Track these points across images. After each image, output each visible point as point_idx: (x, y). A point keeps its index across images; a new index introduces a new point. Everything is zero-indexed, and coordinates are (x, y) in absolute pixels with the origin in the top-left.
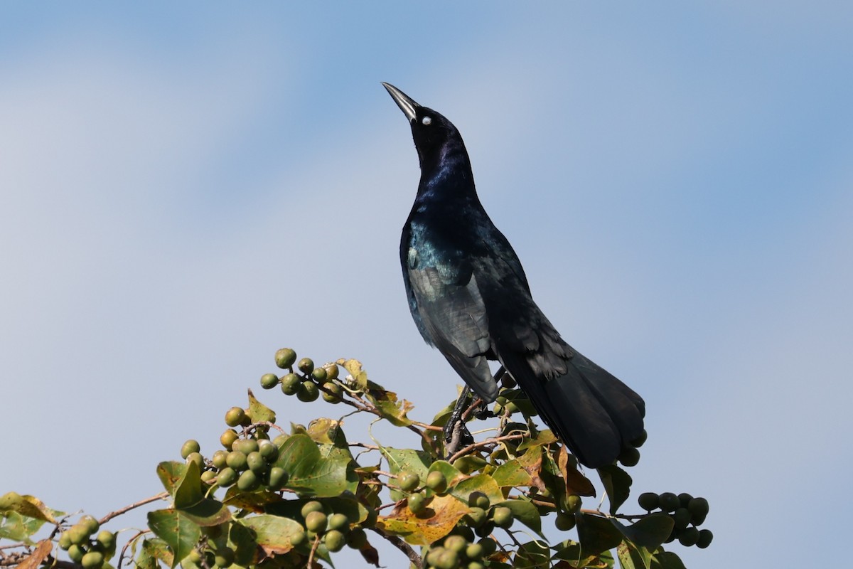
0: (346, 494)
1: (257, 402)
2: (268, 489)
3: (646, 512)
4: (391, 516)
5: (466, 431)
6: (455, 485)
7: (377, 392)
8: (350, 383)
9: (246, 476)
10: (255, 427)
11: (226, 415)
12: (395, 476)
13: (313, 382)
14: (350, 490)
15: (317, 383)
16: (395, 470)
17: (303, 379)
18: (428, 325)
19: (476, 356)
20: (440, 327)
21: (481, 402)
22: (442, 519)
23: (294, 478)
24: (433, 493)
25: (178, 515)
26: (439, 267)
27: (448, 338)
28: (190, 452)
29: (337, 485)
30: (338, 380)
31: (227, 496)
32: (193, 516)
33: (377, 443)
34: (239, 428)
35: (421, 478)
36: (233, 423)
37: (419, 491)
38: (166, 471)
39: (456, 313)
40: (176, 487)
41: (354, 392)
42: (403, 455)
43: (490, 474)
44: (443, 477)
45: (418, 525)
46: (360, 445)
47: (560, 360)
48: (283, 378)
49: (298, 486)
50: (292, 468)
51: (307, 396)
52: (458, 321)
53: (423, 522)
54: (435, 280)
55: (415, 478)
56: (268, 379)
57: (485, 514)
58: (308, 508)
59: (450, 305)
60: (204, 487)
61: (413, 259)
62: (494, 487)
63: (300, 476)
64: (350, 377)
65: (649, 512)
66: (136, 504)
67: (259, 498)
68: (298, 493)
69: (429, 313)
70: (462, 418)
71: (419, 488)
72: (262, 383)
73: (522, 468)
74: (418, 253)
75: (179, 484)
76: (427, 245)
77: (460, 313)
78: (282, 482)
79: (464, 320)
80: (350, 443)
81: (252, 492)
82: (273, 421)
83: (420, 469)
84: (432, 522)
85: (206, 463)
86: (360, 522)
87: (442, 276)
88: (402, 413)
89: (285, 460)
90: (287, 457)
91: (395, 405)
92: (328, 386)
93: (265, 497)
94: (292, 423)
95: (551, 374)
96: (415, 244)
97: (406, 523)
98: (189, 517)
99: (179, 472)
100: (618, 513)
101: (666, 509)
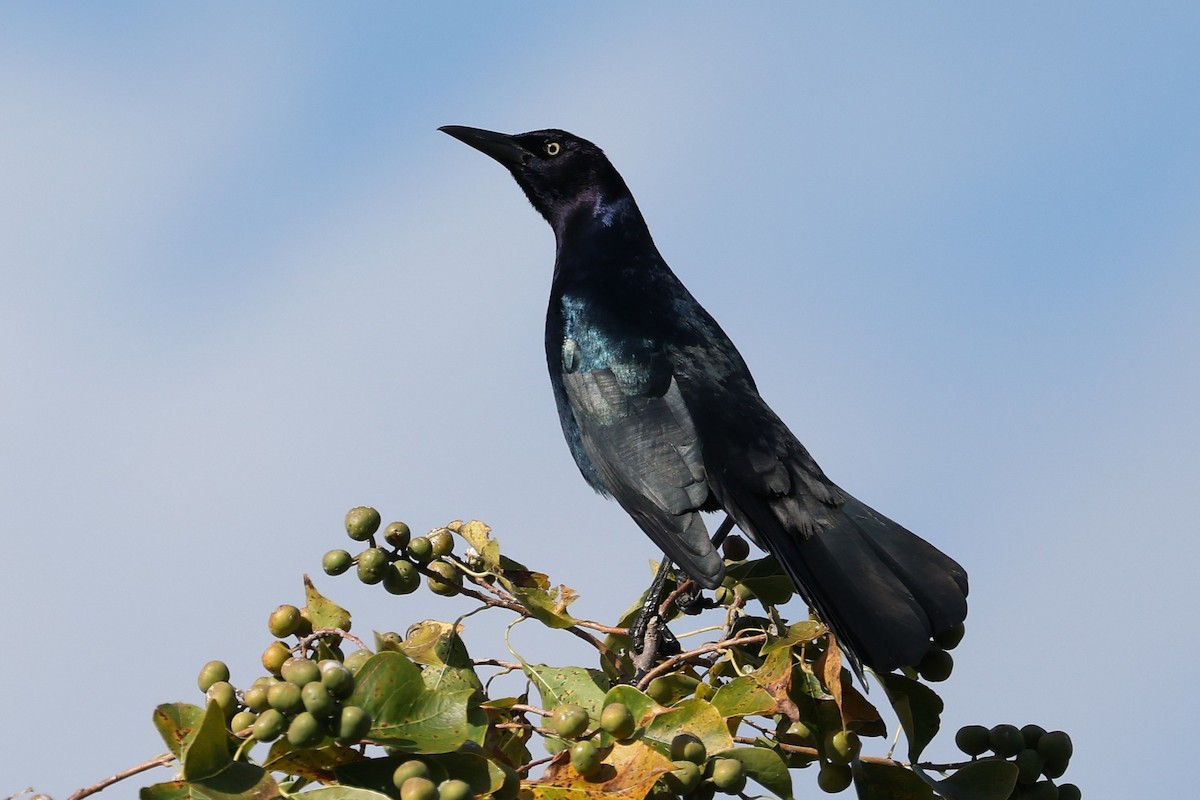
0: (470, 747)
1: (321, 597)
2: (339, 742)
3: (969, 758)
4: (544, 780)
5: (668, 632)
6: (648, 725)
7: (517, 574)
8: (473, 561)
9: (302, 722)
10: (317, 638)
11: (270, 620)
12: (548, 713)
13: (410, 561)
14: (473, 739)
15: (417, 562)
16: (550, 703)
17: (393, 557)
18: (598, 464)
19: (684, 512)
20: (622, 466)
21: (690, 585)
22: (628, 781)
23: (381, 723)
24: (613, 740)
25: (191, 790)
26: (615, 368)
27: (635, 485)
28: (212, 682)
29: (453, 733)
30: (453, 556)
31: (271, 756)
32: (215, 792)
33: (519, 658)
34: (292, 640)
35: (592, 714)
36: (283, 632)
37: (588, 738)
38: (169, 718)
39: (648, 442)
40: (185, 744)
41: (479, 575)
42: (562, 677)
43: (708, 699)
44: (628, 711)
45: (588, 793)
46: (493, 663)
47: (824, 508)
48: (360, 555)
49: (387, 736)
50: (377, 707)
51: (401, 585)
52: (653, 456)
53: (596, 789)
54: (609, 389)
55: (582, 716)
56: (334, 558)
57: (698, 770)
58: (404, 771)
59: (637, 431)
60: (233, 743)
61: (569, 355)
62: (714, 719)
63: (390, 721)
64: (472, 552)
65: (974, 759)
66: (120, 774)
67: (324, 758)
68: (388, 747)
69: (600, 444)
70: (661, 613)
71: (589, 731)
72: (325, 565)
73: (759, 687)
74: (578, 347)
75: (191, 740)
76: (594, 333)
77: (654, 443)
78: (362, 730)
79: (662, 454)
80: (476, 661)
81: (312, 748)
82: (347, 627)
83: (592, 697)
84: (612, 788)
85: (240, 699)
86: (492, 791)
87: (623, 382)
88: (559, 607)
89: (365, 694)
90: (369, 690)
91: (546, 594)
92: (435, 566)
93: (333, 755)
94: (376, 633)
95: (810, 531)
96: (571, 332)
97: (569, 791)
98: (207, 794)
99: (190, 721)
100: (921, 760)
101: (1003, 750)
